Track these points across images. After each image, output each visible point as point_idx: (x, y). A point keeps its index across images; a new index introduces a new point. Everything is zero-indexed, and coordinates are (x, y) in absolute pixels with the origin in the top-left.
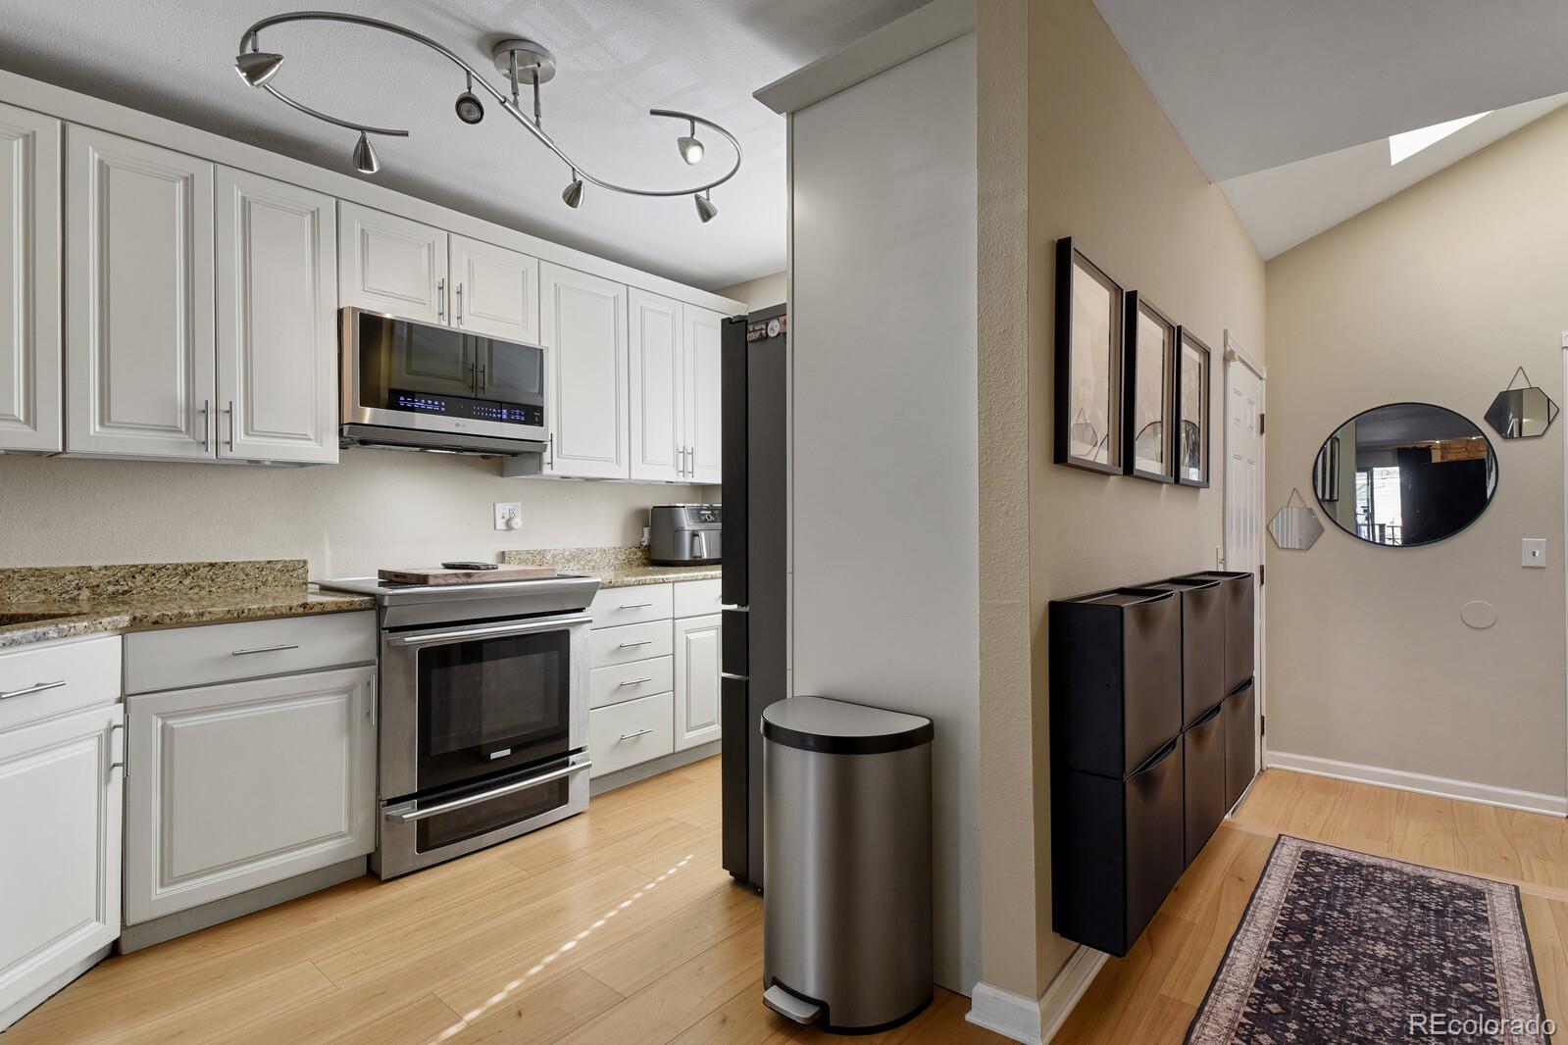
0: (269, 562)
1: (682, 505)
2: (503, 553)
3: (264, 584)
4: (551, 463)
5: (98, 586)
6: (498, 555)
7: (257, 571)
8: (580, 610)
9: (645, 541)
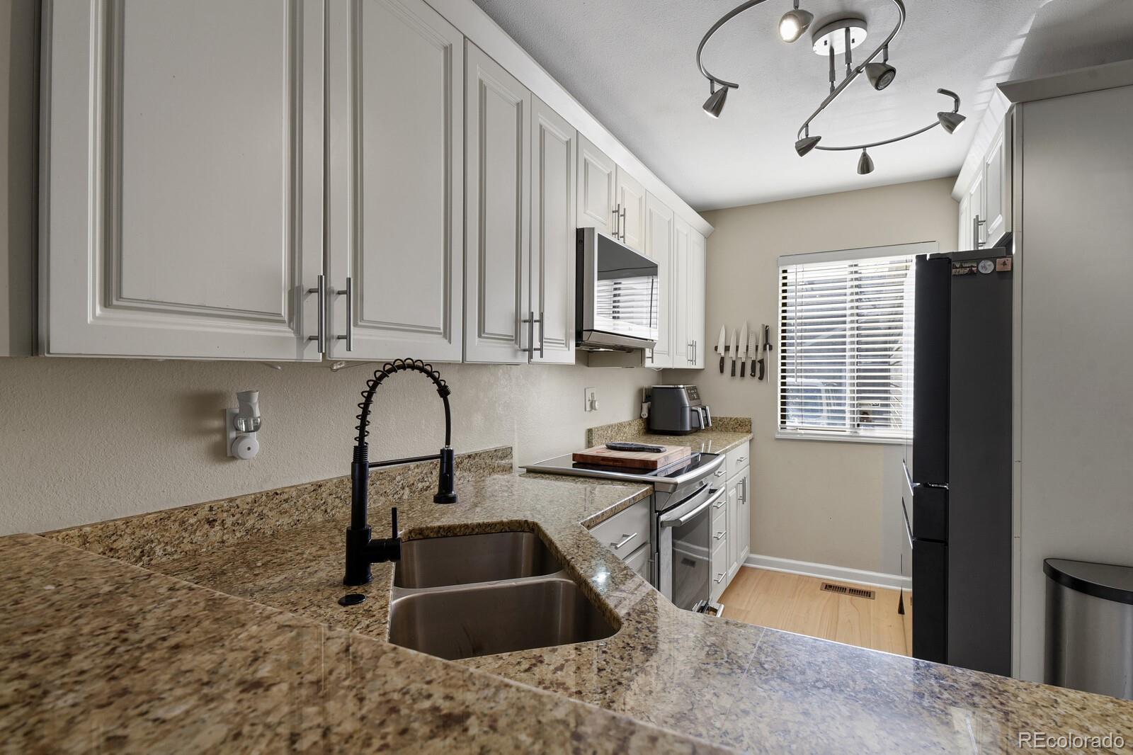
0: (495, 450)
2: (590, 431)
4: (652, 358)
5: (413, 484)
6: (585, 437)
7: (490, 458)
9: (645, 414)
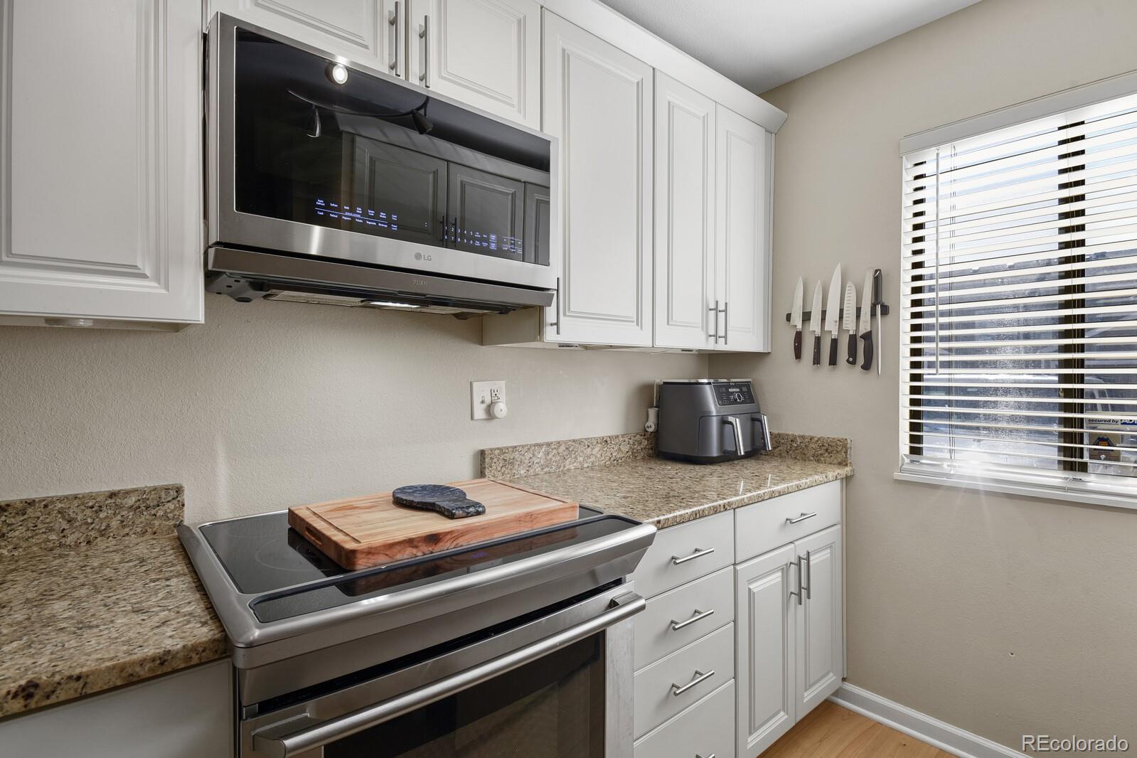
0: (112, 495)
1: (705, 381)
2: (482, 453)
3: (103, 533)
4: (557, 324)
6: (475, 455)
7: (88, 512)
8: (618, 582)
9: (651, 425)
